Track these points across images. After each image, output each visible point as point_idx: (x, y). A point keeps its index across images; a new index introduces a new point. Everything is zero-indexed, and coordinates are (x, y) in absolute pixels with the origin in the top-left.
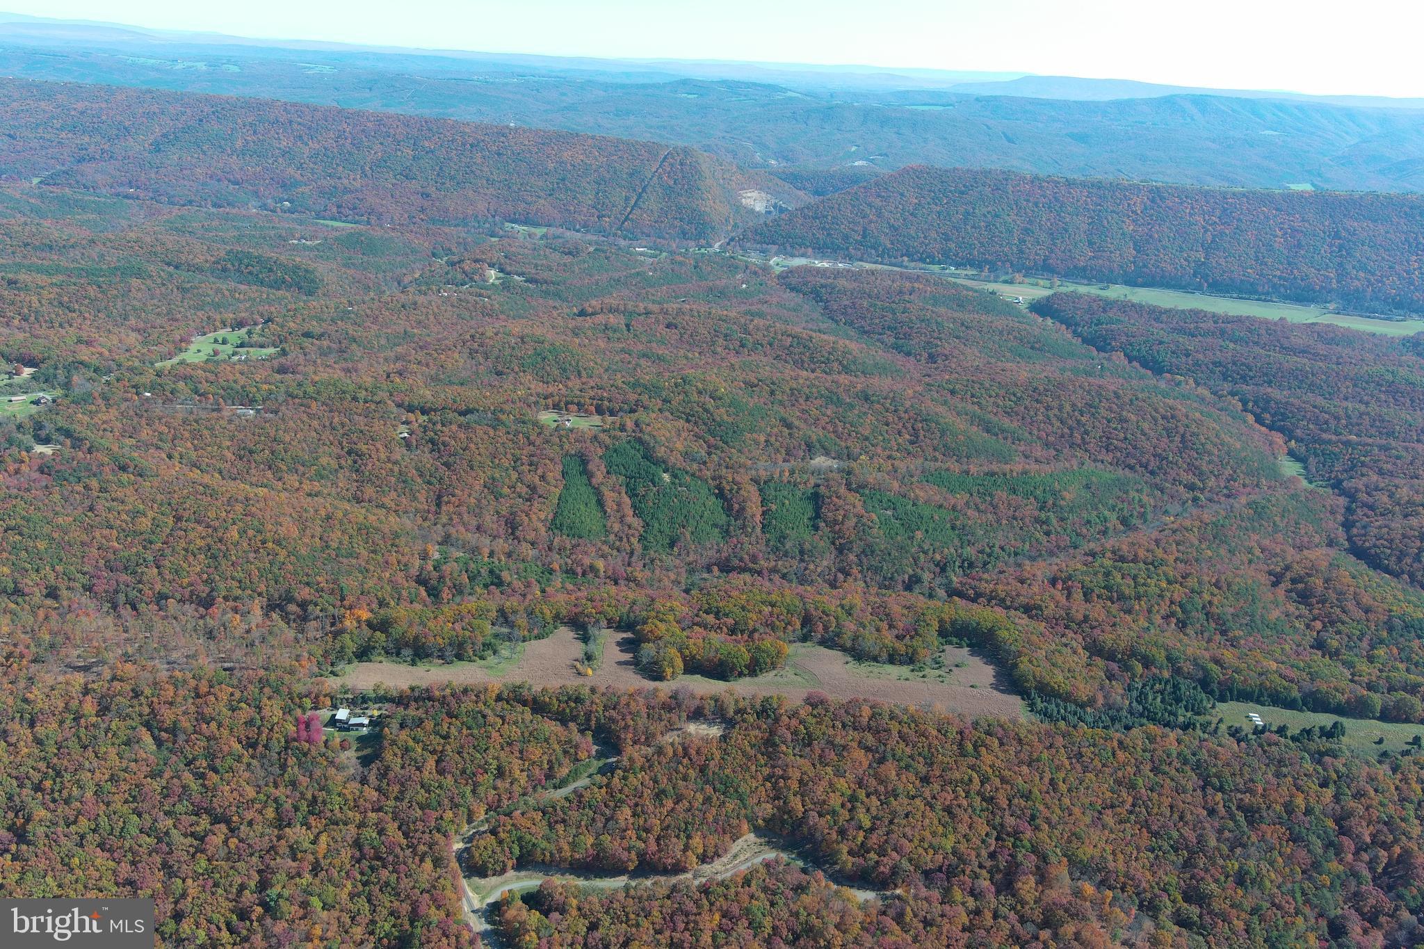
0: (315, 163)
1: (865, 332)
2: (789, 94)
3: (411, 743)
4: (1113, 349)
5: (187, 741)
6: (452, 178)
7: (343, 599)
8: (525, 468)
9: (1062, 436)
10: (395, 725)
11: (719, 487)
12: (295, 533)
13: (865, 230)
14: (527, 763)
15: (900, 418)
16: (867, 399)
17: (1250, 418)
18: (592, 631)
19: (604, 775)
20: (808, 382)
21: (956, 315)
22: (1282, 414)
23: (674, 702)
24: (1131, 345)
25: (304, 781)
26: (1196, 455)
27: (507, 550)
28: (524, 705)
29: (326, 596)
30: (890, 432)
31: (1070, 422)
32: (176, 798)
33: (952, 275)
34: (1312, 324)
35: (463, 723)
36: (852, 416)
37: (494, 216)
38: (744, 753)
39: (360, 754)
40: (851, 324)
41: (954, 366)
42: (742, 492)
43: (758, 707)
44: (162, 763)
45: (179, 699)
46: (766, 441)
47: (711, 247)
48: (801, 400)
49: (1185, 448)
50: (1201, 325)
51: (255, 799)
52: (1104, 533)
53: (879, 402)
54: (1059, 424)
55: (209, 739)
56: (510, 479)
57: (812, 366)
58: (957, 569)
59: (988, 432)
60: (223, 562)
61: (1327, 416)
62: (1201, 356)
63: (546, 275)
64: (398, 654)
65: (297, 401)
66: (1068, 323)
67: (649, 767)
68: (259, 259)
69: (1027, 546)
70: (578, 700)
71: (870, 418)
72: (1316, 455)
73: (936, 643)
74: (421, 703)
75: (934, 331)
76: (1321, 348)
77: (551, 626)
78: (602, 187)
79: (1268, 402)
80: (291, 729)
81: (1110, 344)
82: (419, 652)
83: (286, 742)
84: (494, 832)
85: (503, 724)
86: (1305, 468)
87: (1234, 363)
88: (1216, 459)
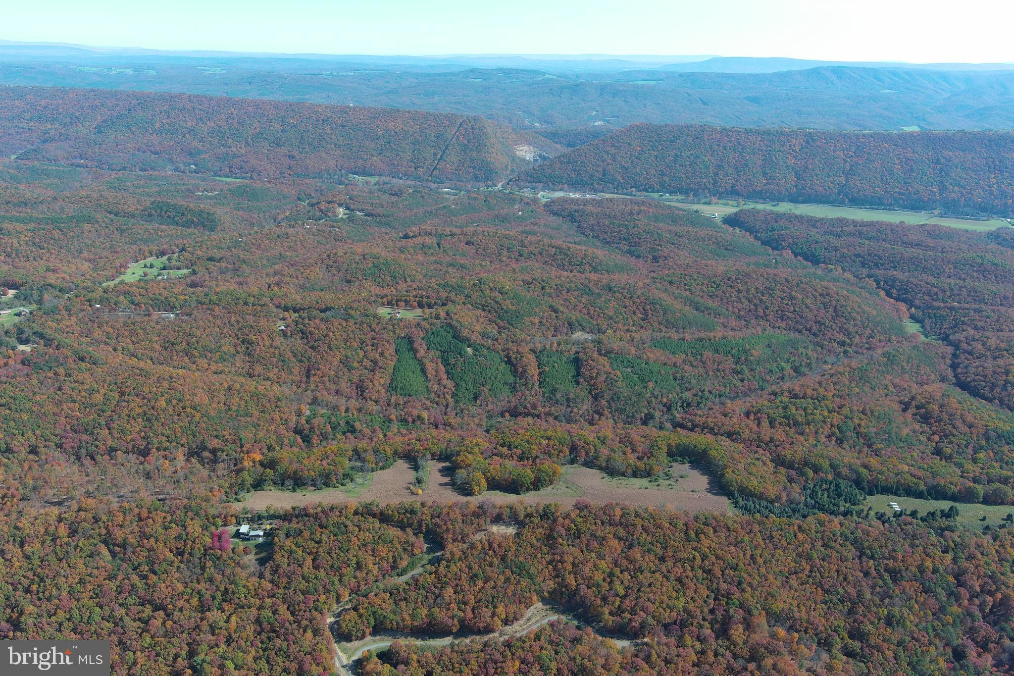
0: (212, 137)
1: (608, 243)
2: (548, 76)
3: (294, 547)
4: (783, 248)
5: (133, 553)
6: (310, 144)
7: (242, 447)
8: (369, 348)
9: (750, 311)
10: (282, 536)
11: (508, 357)
12: (207, 401)
13: (604, 170)
14: (377, 559)
15: (634, 303)
16: (610, 289)
17: (882, 293)
18: (421, 462)
19: (433, 565)
20: (568, 280)
21: (671, 228)
22: (905, 290)
23: (480, 510)
24: (796, 244)
25: (219, 577)
26: (845, 321)
27: (358, 407)
28: (374, 517)
29: (230, 445)
30: (627, 313)
31: (755, 301)
32: (127, 594)
33: (668, 200)
34: (923, 225)
35: (330, 532)
36: (600, 302)
37: (340, 170)
38: (532, 546)
39: (258, 557)
40: (597, 237)
41: (671, 264)
42: (524, 359)
43: (541, 511)
44: (116, 569)
45: (127, 523)
46: (540, 322)
47: (496, 186)
48: (564, 293)
49: (837, 316)
50: (845, 229)
51: (184, 592)
52: (782, 378)
53: (619, 292)
54: (747, 303)
55: (149, 550)
56: (358, 356)
57: (571, 268)
58: (678, 408)
59: (697, 309)
60: (156, 423)
61: (936, 290)
62: (845, 251)
63: (379, 210)
64: (283, 484)
65: (205, 306)
66: (751, 230)
67: (465, 558)
68: (174, 207)
69: (728, 390)
70: (412, 512)
71: (613, 304)
72: (930, 318)
73: (666, 461)
74: (300, 519)
75: (656, 240)
76: (930, 242)
77: (392, 460)
78: (417, 147)
79: (895, 281)
80: (208, 540)
81: (781, 244)
82: (298, 482)
83: (205, 550)
84: (355, 609)
85: (359, 531)
86: (923, 327)
87: (870, 255)
88: (859, 323)
